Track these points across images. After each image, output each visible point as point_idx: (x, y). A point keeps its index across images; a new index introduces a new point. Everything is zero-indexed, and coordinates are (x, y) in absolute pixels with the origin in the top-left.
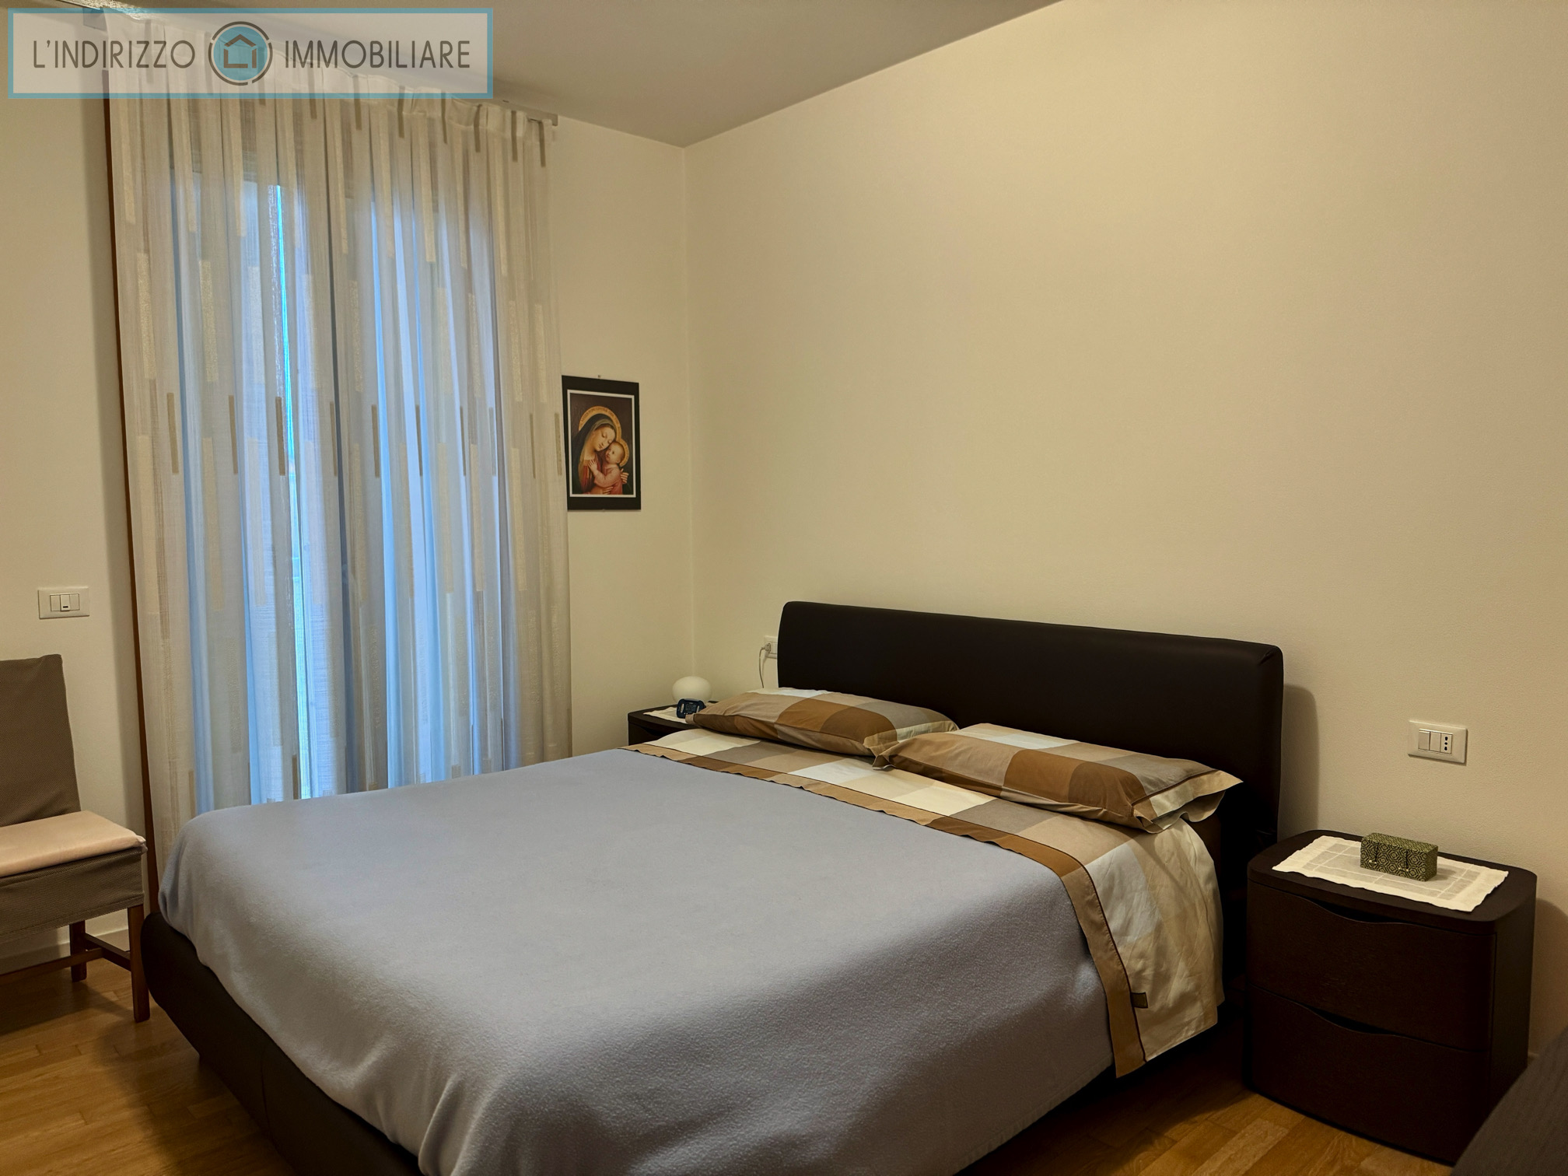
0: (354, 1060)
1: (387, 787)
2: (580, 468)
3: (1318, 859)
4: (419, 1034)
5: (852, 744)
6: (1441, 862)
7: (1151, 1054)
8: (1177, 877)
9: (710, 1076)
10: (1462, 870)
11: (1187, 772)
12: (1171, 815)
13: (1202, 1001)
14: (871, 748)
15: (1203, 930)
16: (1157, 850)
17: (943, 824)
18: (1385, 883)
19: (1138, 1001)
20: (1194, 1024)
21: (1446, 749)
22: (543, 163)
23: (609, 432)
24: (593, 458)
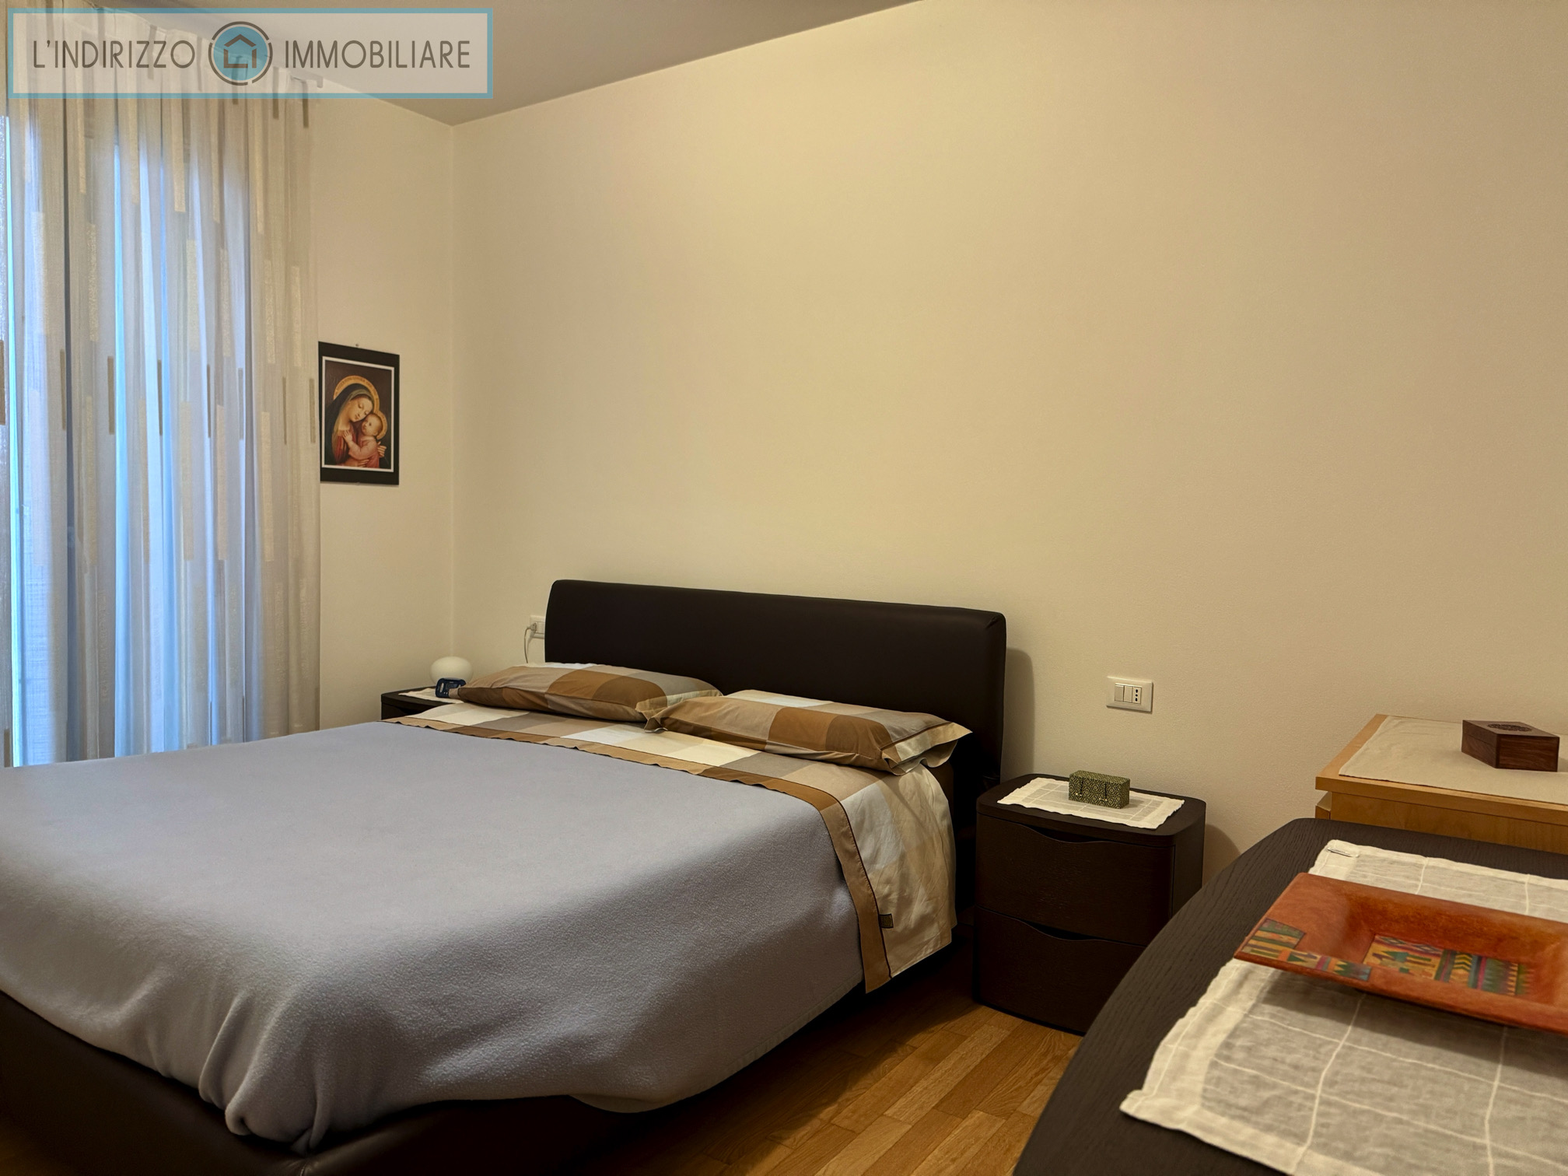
0: (118, 1000)
1: (113, 755)
2: (334, 439)
3: (1033, 795)
4: (200, 960)
5: (624, 709)
6: (1132, 794)
7: (896, 971)
8: (917, 813)
9: (502, 984)
10: (1149, 800)
11: (926, 723)
12: (913, 760)
13: (938, 923)
14: (643, 712)
15: (940, 860)
16: (901, 790)
17: (712, 773)
18: (1090, 811)
19: (884, 921)
20: (932, 944)
21: (1136, 700)
22: (306, 124)
23: (366, 404)
24: (348, 428)
